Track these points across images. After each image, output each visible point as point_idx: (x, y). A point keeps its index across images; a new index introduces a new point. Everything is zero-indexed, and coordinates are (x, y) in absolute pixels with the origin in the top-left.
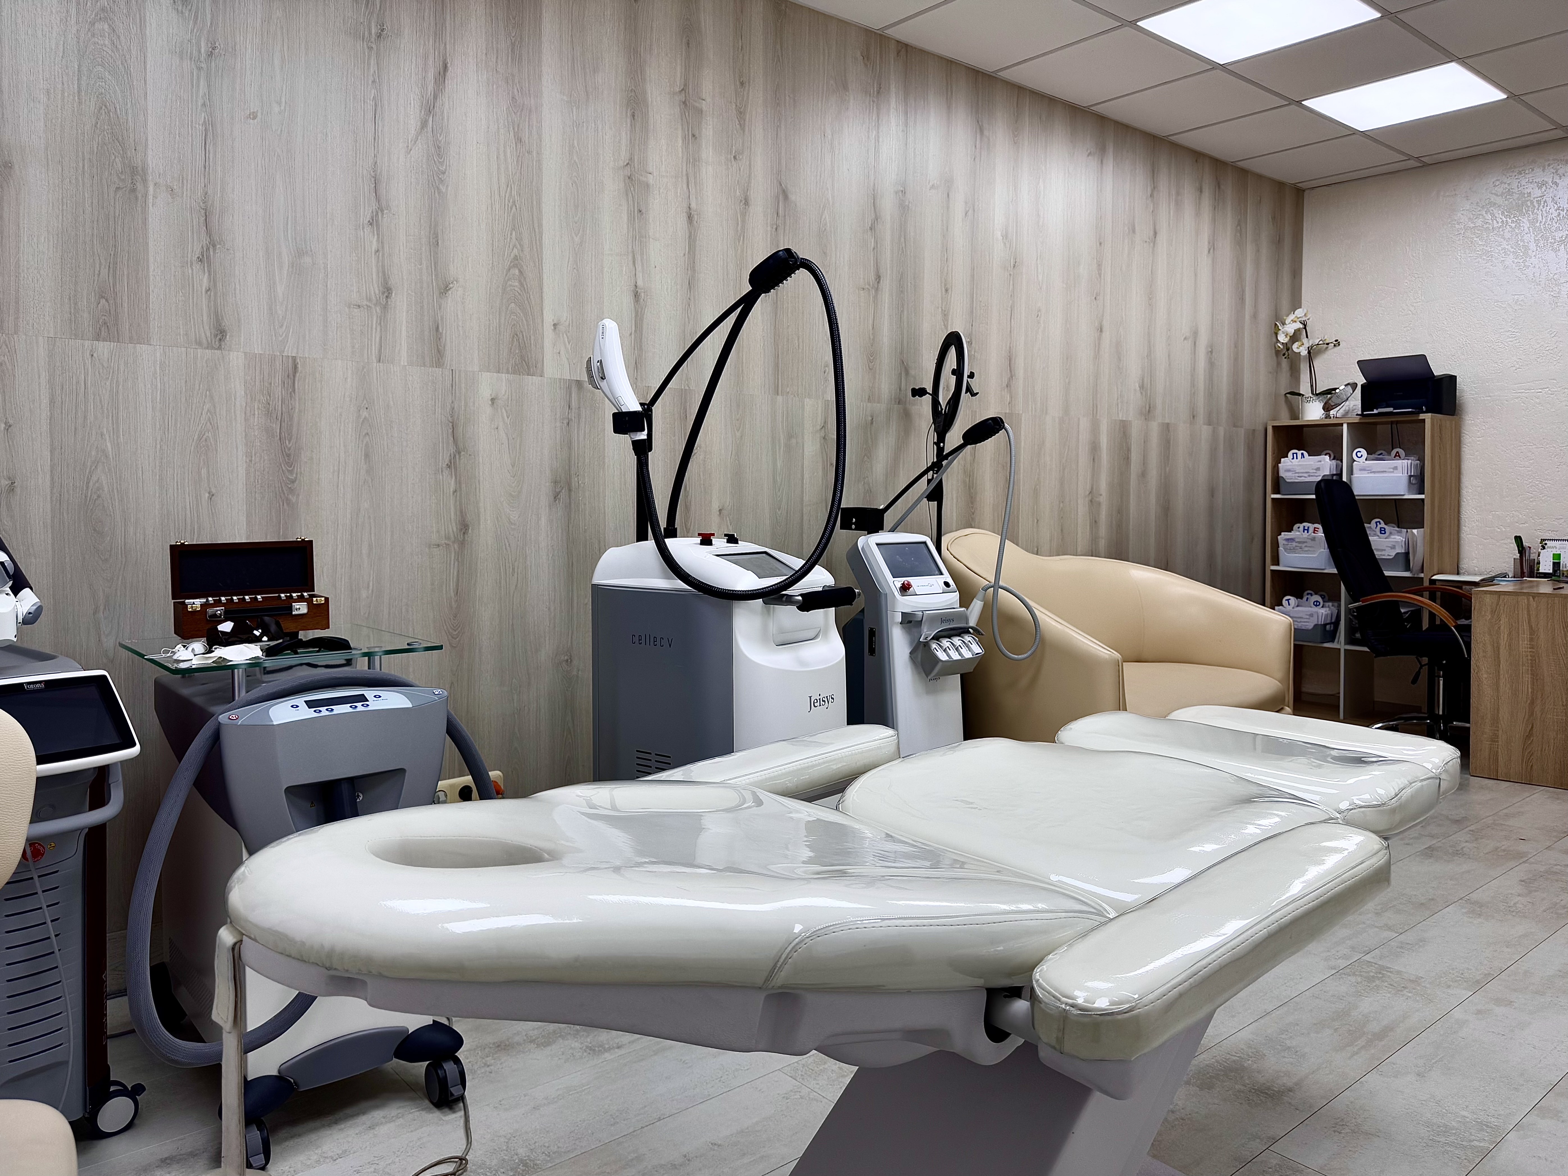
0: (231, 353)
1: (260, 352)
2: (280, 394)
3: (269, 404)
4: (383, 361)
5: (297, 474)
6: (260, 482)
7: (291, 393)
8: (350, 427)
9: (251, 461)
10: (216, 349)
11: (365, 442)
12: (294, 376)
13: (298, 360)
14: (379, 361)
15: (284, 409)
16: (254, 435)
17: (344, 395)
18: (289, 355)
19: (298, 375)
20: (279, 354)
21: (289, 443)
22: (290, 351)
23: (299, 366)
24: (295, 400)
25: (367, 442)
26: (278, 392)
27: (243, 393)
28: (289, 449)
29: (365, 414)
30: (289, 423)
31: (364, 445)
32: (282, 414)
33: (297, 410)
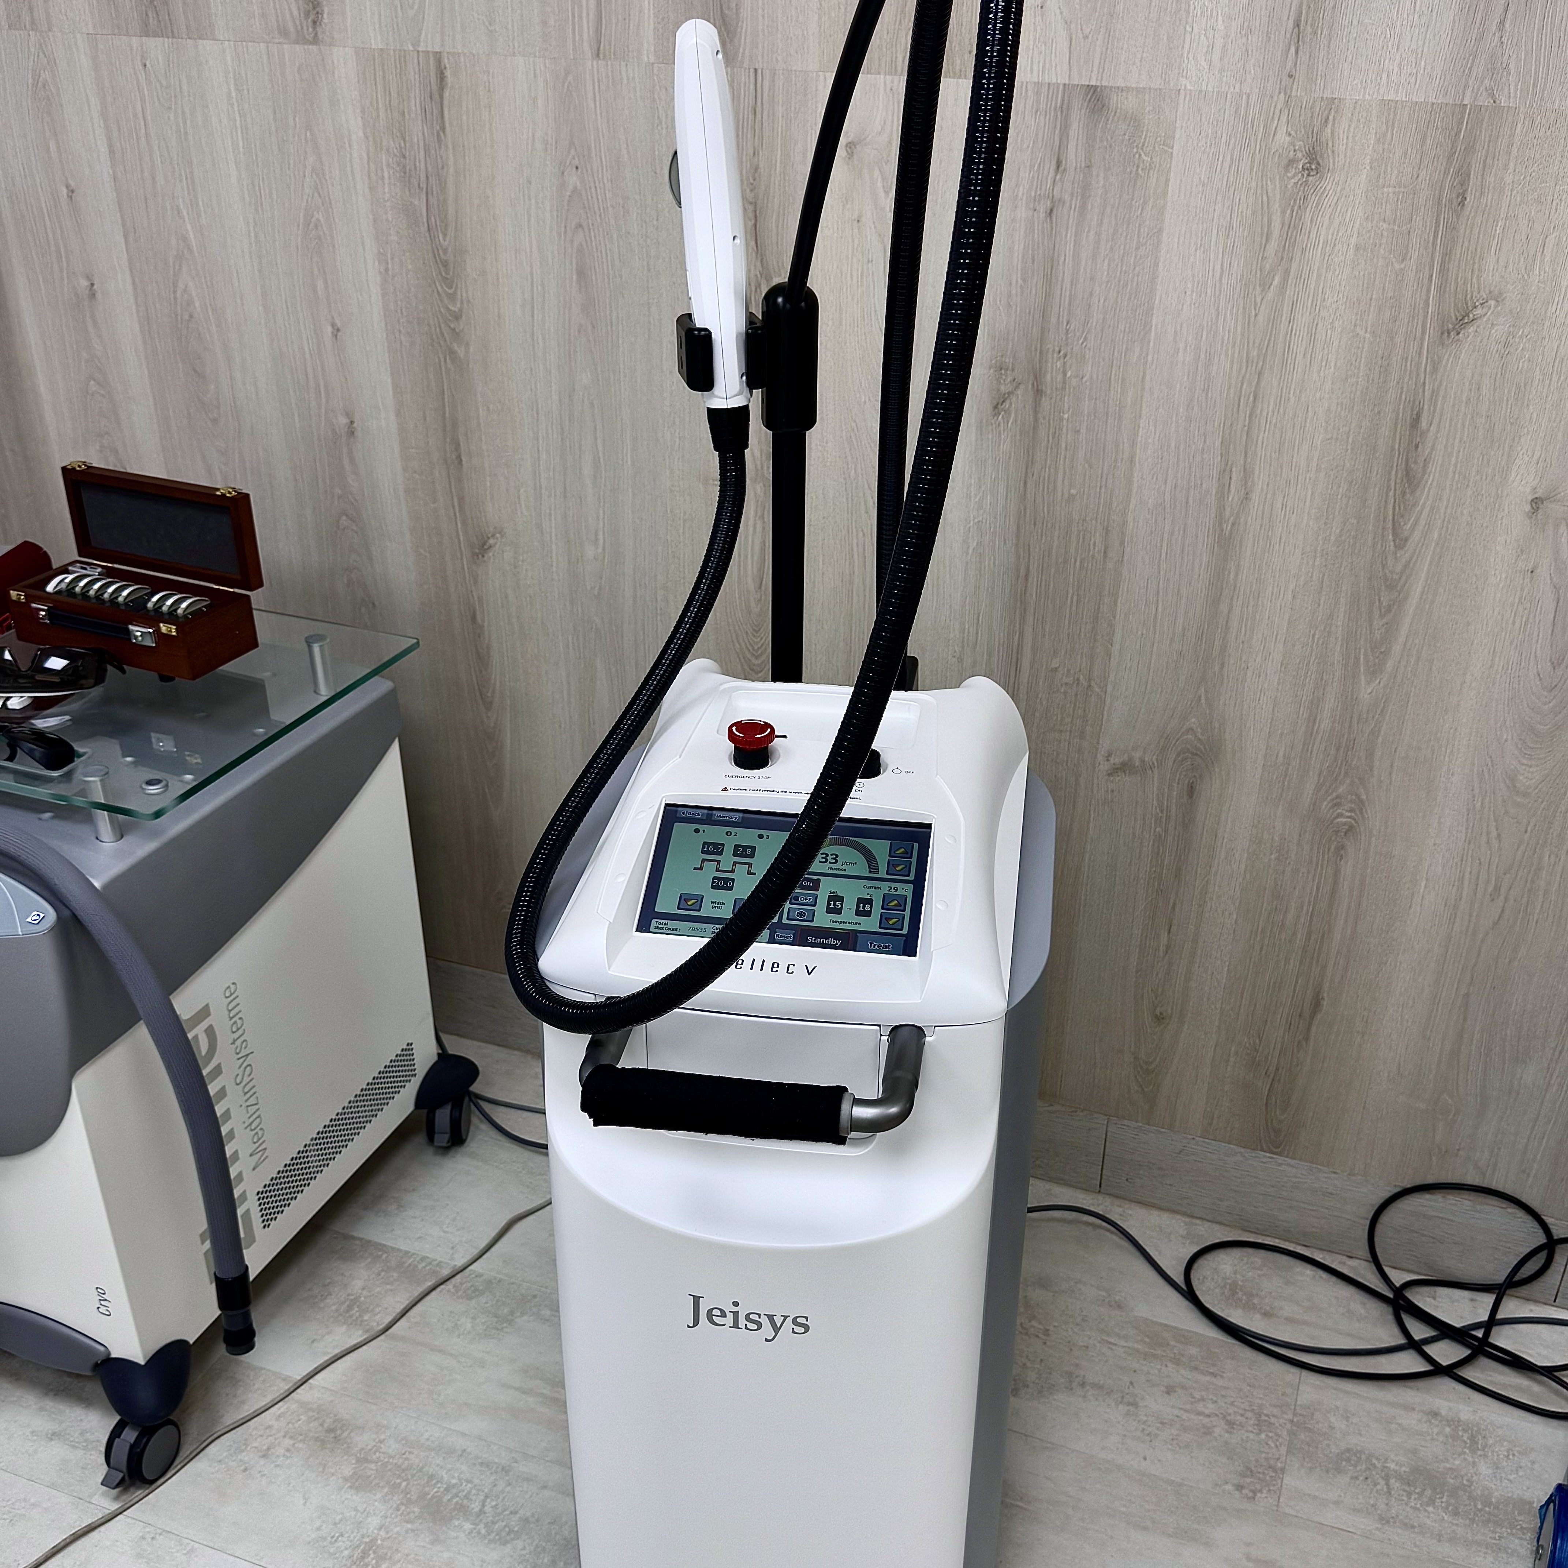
0: (335, 49)
1: (380, 47)
2: (420, 135)
3: (404, 157)
4: (604, 56)
5: (462, 303)
6: (405, 314)
7: (438, 135)
8: (548, 208)
9: (387, 270)
10: (311, 43)
11: (576, 245)
12: (442, 97)
13: (446, 61)
14: (598, 55)
15: (430, 169)
16: (387, 220)
17: (533, 136)
18: (429, 49)
19: (447, 94)
20: (411, 48)
21: (445, 240)
22: (430, 42)
23: (448, 73)
24: (447, 146)
25: (581, 244)
26: (417, 131)
27: (361, 134)
28: (445, 251)
29: (573, 180)
30: (441, 198)
31: (575, 250)
32: (427, 177)
33: (451, 170)
